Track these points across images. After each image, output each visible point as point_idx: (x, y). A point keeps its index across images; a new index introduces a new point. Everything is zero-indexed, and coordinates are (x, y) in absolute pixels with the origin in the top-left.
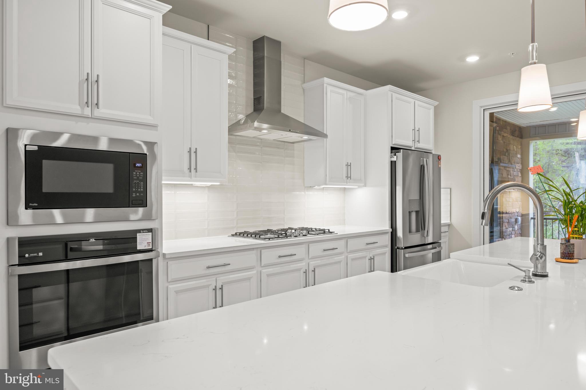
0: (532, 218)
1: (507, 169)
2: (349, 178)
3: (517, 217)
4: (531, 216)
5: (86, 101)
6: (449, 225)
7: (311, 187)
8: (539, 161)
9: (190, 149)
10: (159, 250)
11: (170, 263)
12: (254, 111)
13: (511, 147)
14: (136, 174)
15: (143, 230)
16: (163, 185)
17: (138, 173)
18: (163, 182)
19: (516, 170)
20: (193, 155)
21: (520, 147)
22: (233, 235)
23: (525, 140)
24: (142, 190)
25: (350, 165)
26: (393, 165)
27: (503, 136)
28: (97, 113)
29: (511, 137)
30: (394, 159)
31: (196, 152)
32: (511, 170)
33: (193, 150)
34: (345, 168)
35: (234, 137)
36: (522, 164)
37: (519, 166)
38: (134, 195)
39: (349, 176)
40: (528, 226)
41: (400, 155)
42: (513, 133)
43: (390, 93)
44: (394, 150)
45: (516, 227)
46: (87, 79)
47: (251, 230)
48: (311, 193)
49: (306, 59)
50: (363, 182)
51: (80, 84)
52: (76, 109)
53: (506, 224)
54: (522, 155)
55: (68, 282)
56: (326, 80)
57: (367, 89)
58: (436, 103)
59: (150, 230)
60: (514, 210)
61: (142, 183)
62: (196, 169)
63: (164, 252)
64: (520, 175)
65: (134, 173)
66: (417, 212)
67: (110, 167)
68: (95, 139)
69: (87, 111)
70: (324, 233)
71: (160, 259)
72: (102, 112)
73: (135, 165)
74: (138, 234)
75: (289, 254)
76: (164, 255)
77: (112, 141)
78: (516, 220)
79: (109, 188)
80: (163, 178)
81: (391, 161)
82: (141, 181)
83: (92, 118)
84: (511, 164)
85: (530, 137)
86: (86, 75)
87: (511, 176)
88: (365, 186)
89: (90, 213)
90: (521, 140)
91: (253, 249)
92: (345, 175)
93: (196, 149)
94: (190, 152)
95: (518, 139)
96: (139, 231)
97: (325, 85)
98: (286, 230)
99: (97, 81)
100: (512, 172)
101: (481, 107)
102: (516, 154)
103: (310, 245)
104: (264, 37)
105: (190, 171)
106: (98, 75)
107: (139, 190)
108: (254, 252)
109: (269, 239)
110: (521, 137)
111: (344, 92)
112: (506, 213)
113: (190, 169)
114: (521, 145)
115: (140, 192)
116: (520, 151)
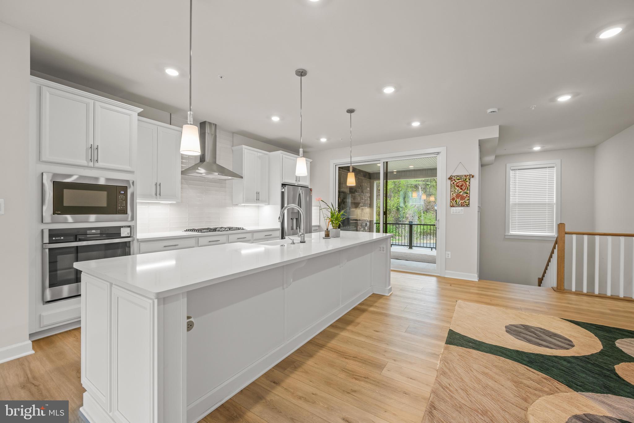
0: (375, 223)
1: (361, 196)
2: (258, 200)
3: (367, 223)
4: (375, 221)
5: (90, 158)
6: (319, 226)
7: (237, 205)
8: (401, 191)
9: (156, 183)
10: (134, 237)
11: (141, 244)
12: (200, 162)
13: (364, 184)
14: (121, 197)
15: (125, 226)
16: (137, 203)
17: (122, 197)
18: (137, 201)
19: (366, 197)
20: (158, 187)
21: (369, 184)
22: (185, 231)
23: (372, 180)
24: (124, 205)
25: (259, 193)
26: (283, 193)
27: (358, 178)
28: (97, 165)
29: (363, 178)
30: (283, 190)
31: (160, 185)
32: (363, 196)
33: (158, 184)
34: (256, 195)
35: (187, 176)
36: (370, 193)
37: (368, 195)
38: (119, 208)
39: (258, 199)
40: (373, 227)
41: (286, 188)
42: (365, 176)
43: (281, 155)
44: (284, 185)
45: (366, 228)
46: (91, 147)
47: (196, 228)
48: (236, 208)
49: (234, 133)
50: (268, 202)
51: (87, 150)
52: (84, 163)
53: (360, 226)
54: (370, 188)
55: (77, 253)
56: (244, 146)
57: (270, 151)
58: (311, 160)
59: (129, 227)
60: (365, 219)
61: (124, 202)
62: (160, 194)
63: (137, 238)
64: (369, 199)
65: (120, 196)
66: (297, 219)
67: (105, 193)
68: (97, 179)
69: (91, 164)
70: (239, 229)
71: (135, 242)
72: (100, 164)
73: (120, 192)
74: (121, 228)
75: (216, 240)
76: (138, 240)
77: (108, 180)
78: (366, 224)
79: (104, 204)
80: (138, 199)
81: (282, 192)
82: (123, 200)
83: (94, 168)
84: (363, 193)
85: (374, 179)
86: (91, 145)
87: (363, 200)
88: (269, 204)
89: (93, 217)
90: (369, 180)
91: (193, 237)
92: (255, 198)
93: (160, 183)
94: (156, 185)
95: (368, 179)
96: (122, 227)
97: (243, 149)
98: (216, 228)
99: (97, 148)
100: (363, 198)
101: (334, 164)
102: (367, 188)
103: (229, 236)
104: (205, 121)
105: (156, 195)
106: (97, 146)
107: (123, 205)
108: (194, 239)
109: (204, 232)
110: (370, 178)
111: (256, 153)
112: (360, 220)
113: (156, 194)
114: (370, 183)
115: (123, 207)
116: (369, 186)
